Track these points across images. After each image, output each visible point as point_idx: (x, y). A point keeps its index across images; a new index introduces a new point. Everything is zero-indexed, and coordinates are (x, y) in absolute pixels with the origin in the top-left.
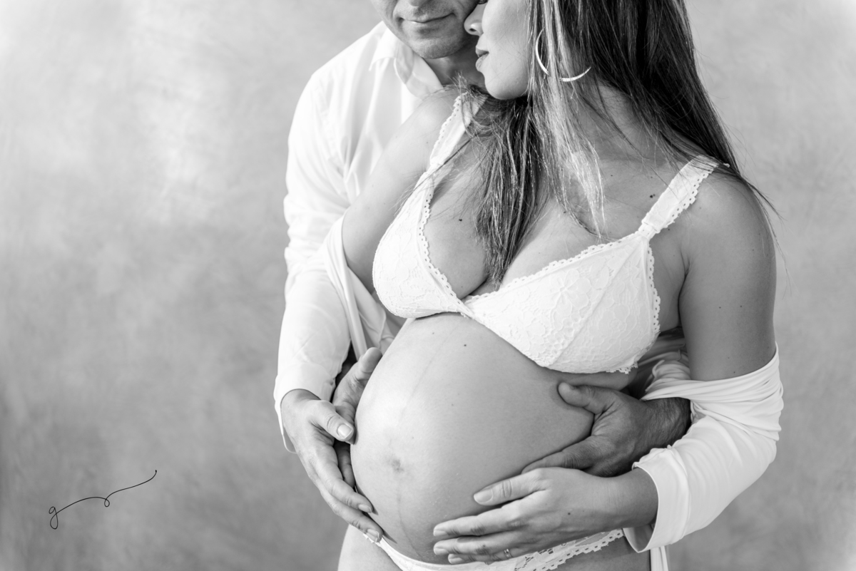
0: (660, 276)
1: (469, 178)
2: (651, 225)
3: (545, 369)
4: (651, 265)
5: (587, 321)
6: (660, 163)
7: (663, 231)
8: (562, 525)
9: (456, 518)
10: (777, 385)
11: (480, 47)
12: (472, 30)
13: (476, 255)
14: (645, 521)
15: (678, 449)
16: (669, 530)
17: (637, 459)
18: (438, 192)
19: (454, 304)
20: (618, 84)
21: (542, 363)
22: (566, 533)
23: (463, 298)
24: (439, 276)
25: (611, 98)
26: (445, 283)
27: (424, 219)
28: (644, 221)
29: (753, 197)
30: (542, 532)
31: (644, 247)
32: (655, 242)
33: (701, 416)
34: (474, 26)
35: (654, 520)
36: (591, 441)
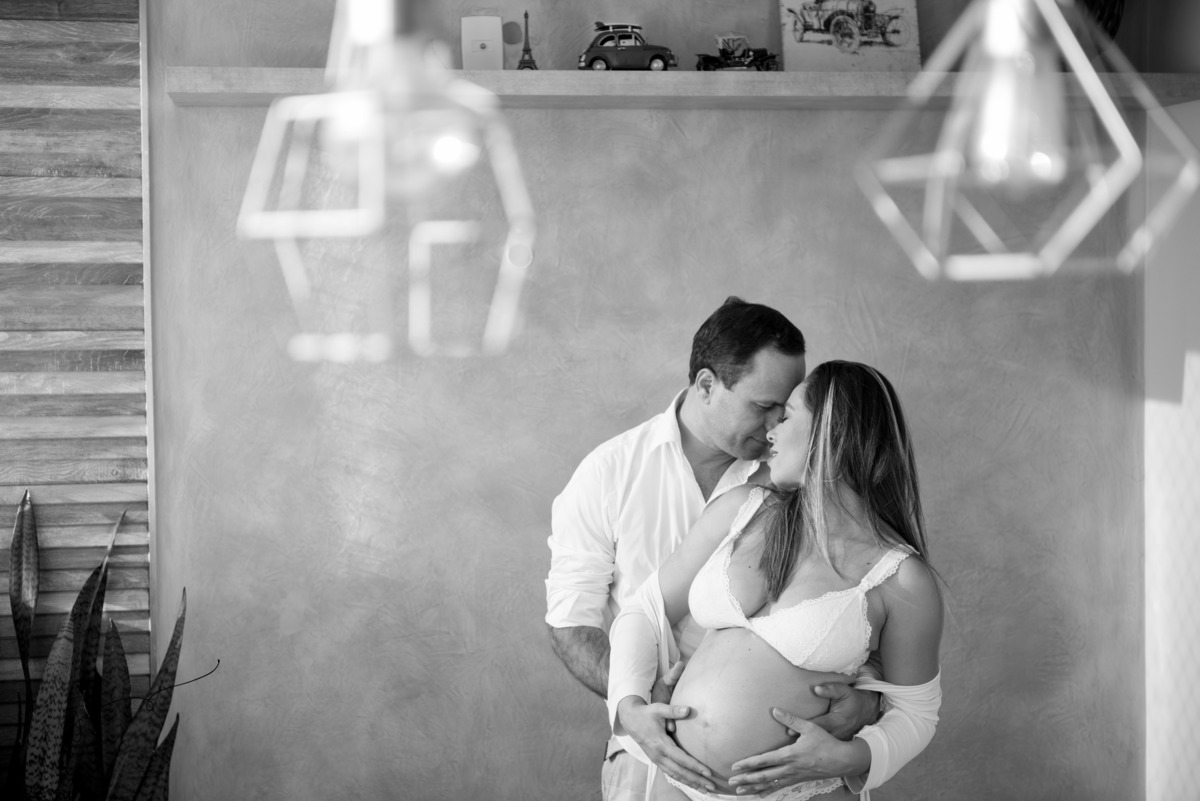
0: (871, 615)
1: (756, 537)
2: (866, 584)
3: (797, 667)
4: (866, 607)
5: (824, 639)
6: (874, 545)
7: (874, 587)
8: (815, 766)
9: (746, 758)
10: (938, 690)
11: (773, 449)
12: (771, 439)
13: (759, 582)
14: (861, 772)
15: (880, 726)
16: (877, 777)
17: (857, 732)
18: (736, 544)
19: (741, 620)
20: (858, 489)
21: (795, 663)
22: (816, 772)
23: (751, 616)
24: (735, 602)
25: (850, 498)
26: (738, 607)
27: (727, 565)
28: (863, 580)
29: (932, 574)
30: (802, 768)
31: (862, 596)
32: (868, 594)
33: (892, 707)
34: (772, 436)
35: (868, 771)
36: (831, 716)
